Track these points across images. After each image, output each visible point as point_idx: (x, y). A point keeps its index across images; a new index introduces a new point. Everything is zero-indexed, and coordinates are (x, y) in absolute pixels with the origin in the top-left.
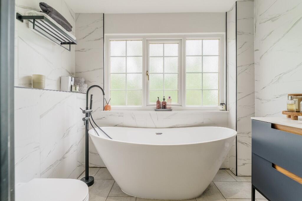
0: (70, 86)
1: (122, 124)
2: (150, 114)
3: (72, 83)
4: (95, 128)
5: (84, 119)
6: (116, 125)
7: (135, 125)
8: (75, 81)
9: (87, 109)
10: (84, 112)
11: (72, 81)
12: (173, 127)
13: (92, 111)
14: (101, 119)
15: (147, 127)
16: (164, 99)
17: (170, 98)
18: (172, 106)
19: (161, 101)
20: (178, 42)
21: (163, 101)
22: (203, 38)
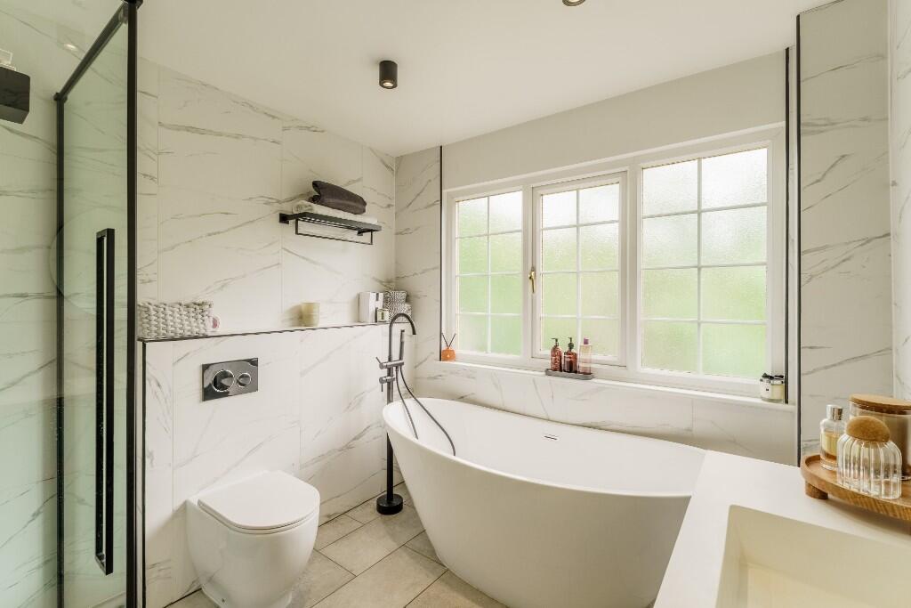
0: (372, 310)
1: (472, 397)
2: (534, 381)
3: (380, 304)
4: (406, 401)
5: (381, 381)
6: (462, 397)
7: (498, 403)
8: (386, 300)
9: (390, 360)
10: (382, 366)
11: (377, 300)
12: (594, 425)
13: (403, 364)
14: (435, 378)
15: (527, 413)
16: (571, 346)
17: (586, 342)
18: (593, 366)
19: (563, 348)
20: (619, 179)
21: (567, 349)
22: (699, 154)
